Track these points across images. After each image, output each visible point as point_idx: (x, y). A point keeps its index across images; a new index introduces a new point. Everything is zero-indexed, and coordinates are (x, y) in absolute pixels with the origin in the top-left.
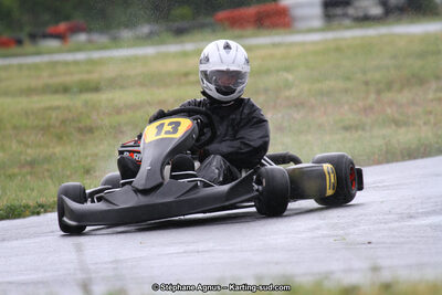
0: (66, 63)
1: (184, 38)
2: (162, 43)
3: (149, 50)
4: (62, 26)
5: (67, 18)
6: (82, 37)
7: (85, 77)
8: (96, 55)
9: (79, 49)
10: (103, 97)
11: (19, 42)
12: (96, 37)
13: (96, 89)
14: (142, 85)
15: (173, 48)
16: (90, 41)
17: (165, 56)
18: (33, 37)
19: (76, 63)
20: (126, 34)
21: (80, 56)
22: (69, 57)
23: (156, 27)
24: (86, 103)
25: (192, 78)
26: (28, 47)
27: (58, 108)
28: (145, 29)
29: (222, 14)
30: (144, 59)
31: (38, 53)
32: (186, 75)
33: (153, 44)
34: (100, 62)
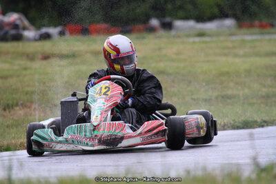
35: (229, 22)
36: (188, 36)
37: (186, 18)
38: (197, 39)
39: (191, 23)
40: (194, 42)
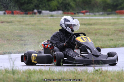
0: (85, 19)
1: (110, 15)
2: (104, 16)
3: (102, 18)
4: (84, 11)
5: (85, 9)
6: (88, 14)
7: (89, 22)
8: (91, 18)
9: (87, 16)
10: (93, 26)
11: (75, 14)
12: (91, 14)
13: (91, 25)
14: (101, 25)
15: (107, 17)
16: (89, 15)
17: (106, 19)
18: (78, 13)
19: (87, 19)
20: (97, 14)
21: (88, 18)
22: (86, 18)
23: (103, 13)
24: (89, 28)
25: (111, 24)
26: (77, 15)
27: (83, 28)
28: (101, 13)
29: (117, 11)
30: (101, 19)
31: (79, 16)
32: (110, 23)
33: (103, 16)
34: (92, 19)
35: (60, 12)
36: (47, 16)
37: (46, 10)
38: (51, 18)
39: (48, 12)
40: (50, 19)
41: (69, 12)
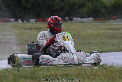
41: (100, 19)
